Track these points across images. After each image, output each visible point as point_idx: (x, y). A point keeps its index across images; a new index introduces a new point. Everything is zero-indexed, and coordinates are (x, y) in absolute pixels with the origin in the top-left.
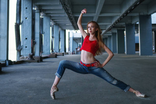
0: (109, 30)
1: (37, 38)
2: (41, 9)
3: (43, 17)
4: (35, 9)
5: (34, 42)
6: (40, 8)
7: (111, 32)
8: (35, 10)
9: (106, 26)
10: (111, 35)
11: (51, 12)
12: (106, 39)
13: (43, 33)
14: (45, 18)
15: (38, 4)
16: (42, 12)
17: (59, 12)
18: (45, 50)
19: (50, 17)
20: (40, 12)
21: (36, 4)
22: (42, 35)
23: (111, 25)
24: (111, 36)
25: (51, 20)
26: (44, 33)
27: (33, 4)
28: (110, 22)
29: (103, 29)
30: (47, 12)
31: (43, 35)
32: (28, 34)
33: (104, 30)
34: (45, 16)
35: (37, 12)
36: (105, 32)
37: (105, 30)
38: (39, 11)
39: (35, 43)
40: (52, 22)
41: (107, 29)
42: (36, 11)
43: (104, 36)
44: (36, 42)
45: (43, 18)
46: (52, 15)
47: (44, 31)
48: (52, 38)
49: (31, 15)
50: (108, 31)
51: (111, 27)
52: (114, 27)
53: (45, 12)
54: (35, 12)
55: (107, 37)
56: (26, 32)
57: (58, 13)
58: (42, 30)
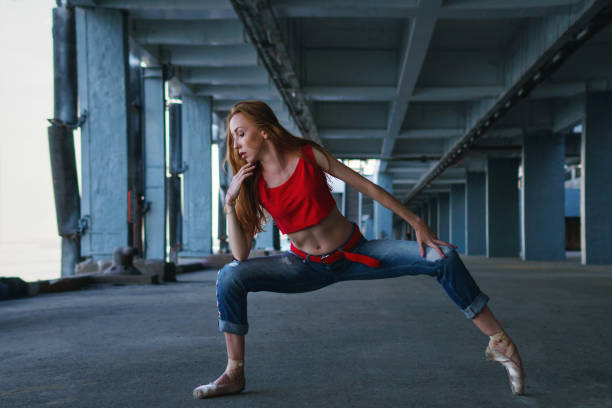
0: (456, 159)
1: (156, 187)
2: (170, 64)
3: (179, 102)
4: (144, 65)
5: (141, 203)
6: (166, 62)
7: (463, 170)
8: (144, 69)
9: (442, 142)
10: (464, 181)
11: (215, 82)
12: (445, 197)
13: (180, 166)
14: (190, 105)
15: (151, 40)
16: (175, 79)
17: (245, 81)
18: (193, 240)
19: (212, 102)
20: (165, 78)
21: (142, 40)
22: (179, 179)
23: (461, 139)
24: (463, 185)
25: (214, 116)
26: (187, 167)
27: (131, 41)
28: (458, 128)
29: (429, 155)
30: (194, 80)
31: (181, 176)
32: (111, 165)
33: (432, 159)
34: (187, 96)
35: (152, 78)
36: (439, 167)
37: (438, 159)
38: (160, 73)
39: (146, 206)
40: (219, 125)
41: (445, 155)
42: (149, 74)
43: (434, 187)
44: (149, 204)
45: (180, 105)
46: (217, 96)
47: (185, 158)
48: (222, 192)
49: (123, 87)
50: (449, 164)
51: (462, 148)
52: (472, 146)
53: (187, 81)
54: (144, 78)
55: (449, 190)
56: (102, 159)
57: (243, 87)
58: (176, 156)
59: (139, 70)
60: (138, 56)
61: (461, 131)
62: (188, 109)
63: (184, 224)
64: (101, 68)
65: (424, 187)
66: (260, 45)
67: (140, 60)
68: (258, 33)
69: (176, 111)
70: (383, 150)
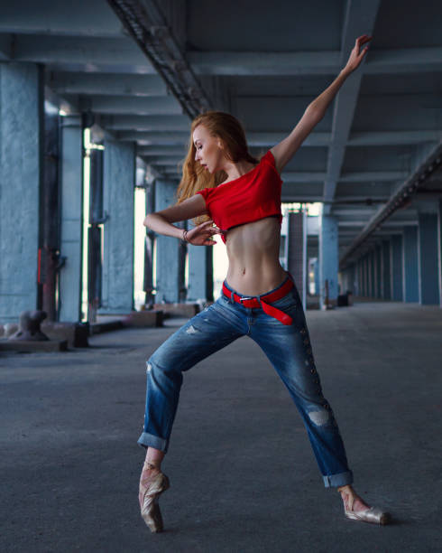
0: (404, 201)
1: (72, 242)
2: (90, 112)
3: (101, 147)
4: (63, 113)
5: (56, 258)
6: (86, 110)
7: (414, 212)
8: (62, 117)
9: (389, 185)
10: (416, 223)
11: (140, 129)
12: (397, 239)
13: (101, 216)
14: (112, 152)
15: (70, 90)
16: (96, 126)
17: (171, 128)
18: (112, 296)
19: (136, 149)
20: (84, 126)
21: (61, 91)
22: (100, 229)
23: (405, 184)
24: (415, 227)
25: (139, 160)
26: (108, 217)
27: (47, 89)
28: (402, 170)
29: (374, 198)
30: (116, 127)
31: (102, 226)
32: (22, 222)
33: (379, 202)
34: (109, 141)
35: (70, 127)
36: (386, 210)
37: (385, 202)
38: (79, 122)
39: (60, 261)
40: (145, 169)
41: (392, 198)
42: (67, 122)
43: (383, 229)
44: (65, 259)
45: (102, 152)
46: (142, 142)
47: (106, 208)
48: (148, 241)
49: (37, 141)
50: (397, 208)
51: (407, 192)
52: (421, 188)
53: (108, 127)
54: (62, 127)
55: (401, 232)
56: (12, 215)
57: (169, 133)
58: (97, 205)
59: (57, 118)
60: (57, 104)
61: (406, 174)
62: (110, 155)
63: (103, 278)
64: (15, 122)
65: (374, 230)
66: (183, 99)
67: (59, 109)
68: (180, 87)
69: (97, 158)
70: (325, 193)
